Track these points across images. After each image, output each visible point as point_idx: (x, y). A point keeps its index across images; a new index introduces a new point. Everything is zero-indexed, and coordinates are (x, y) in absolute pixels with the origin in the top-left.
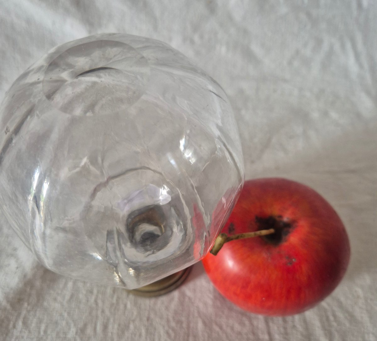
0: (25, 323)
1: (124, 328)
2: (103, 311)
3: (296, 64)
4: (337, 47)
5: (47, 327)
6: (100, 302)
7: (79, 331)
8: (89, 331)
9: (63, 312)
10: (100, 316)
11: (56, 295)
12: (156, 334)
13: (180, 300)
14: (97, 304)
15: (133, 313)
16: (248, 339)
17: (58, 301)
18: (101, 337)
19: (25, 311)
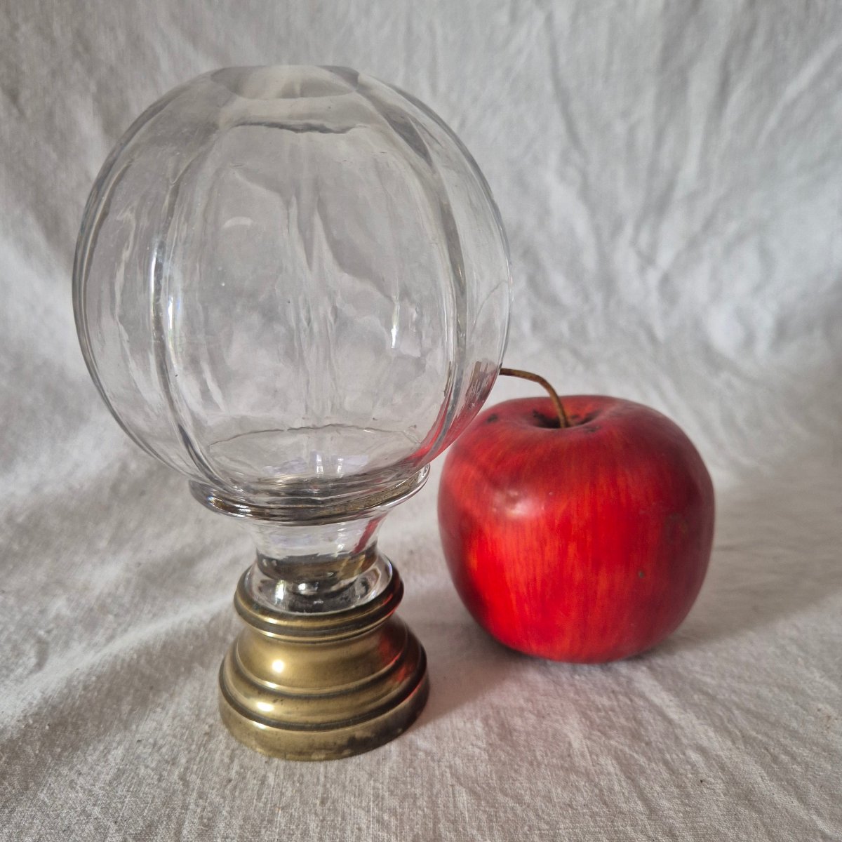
9: (89, 808)
10: (192, 806)
11: (75, 777)
12: (349, 827)
13: (404, 760)
14: (186, 783)
15: (282, 794)
16: (593, 815)
17: (78, 788)
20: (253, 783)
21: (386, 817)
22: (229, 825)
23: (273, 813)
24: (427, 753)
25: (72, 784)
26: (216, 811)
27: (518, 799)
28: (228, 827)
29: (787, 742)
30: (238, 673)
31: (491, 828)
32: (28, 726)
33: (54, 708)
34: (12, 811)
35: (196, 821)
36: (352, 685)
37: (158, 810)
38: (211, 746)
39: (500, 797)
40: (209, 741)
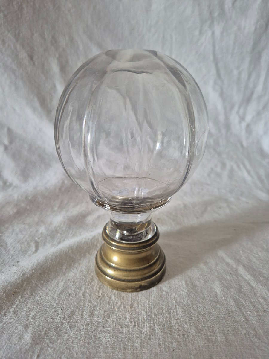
0: (15, 312)
2: (90, 302)
3: (213, 176)
5: (35, 314)
6: (87, 295)
7: (66, 317)
9: (52, 303)
10: (87, 305)
11: (48, 291)
12: (140, 318)
13: (158, 294)
14: (84, 297)
15: (117, 303)
16: (226, 321)
17: (49, 295)
18: (87, 322)
19: (18, 302)
20: (107, 298)
21: (153, 316)
22: (99, 313)
23: (114, 310)
24: (166, 292)
25: (47, 294)
26: (95, 308)
27: (199, 313)
28: (99, 314)
30: (102, 259)
31: (190, 323)
32: (33, 273)
33: (41, 267)
34: (27, 303)
35: (88, 311)
36: (141, 267)
37: (75, 306)
38: (93, 283)
39: (193, 311)
40: (92, 282)
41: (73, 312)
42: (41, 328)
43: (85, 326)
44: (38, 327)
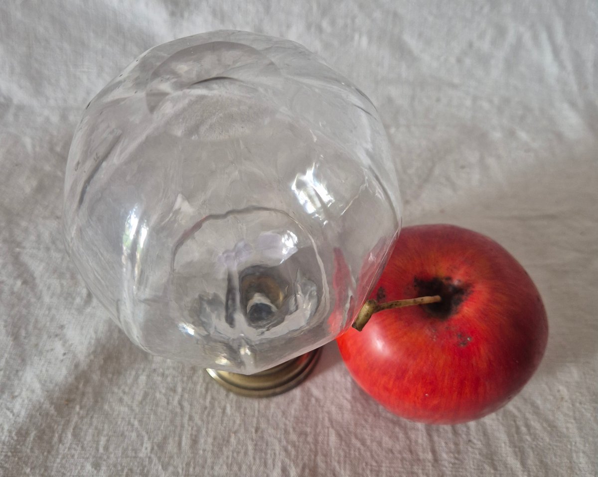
0: (75, 435)
1: (221, 443)
2: (191, 418)
3: (468, 61)
4: (527, 37)
5: (108, 441)
6: (186, 404)
7: (156, 448)
8: (171, 447)
9: (132, 420)
10: (186, 425)
11: (121, 394)
12: (269, 451)
13: (303, 403)
14: (182, 408)
15: (234, 422)
16: (403, 459)
17: (125, 403)
18: (188, 457)
19: (76, 416)
20: (219, 411)
21: (290, 448)
23: (229, 436)
24: (317, 400)
25: (121, 400)
26: (199, 431)
27: (363, 443)
28: (206, 443)
29: (529, 416)
31: (345, 462)
34: (92, 417)
37: (169, 426)
38: (195, 378)
39: (354, 441)
40: (194, 374)
41: (165, 438)
42: (119, 468)
43: (184, 465)
44: (115, 466)
